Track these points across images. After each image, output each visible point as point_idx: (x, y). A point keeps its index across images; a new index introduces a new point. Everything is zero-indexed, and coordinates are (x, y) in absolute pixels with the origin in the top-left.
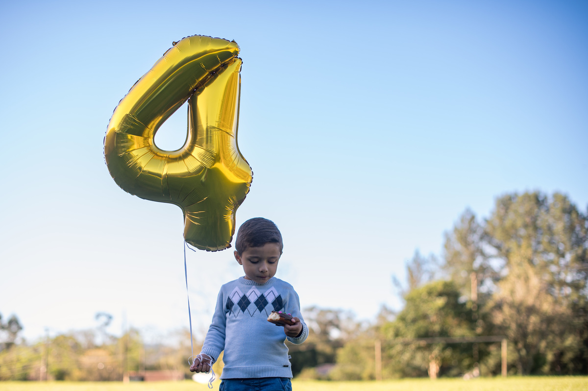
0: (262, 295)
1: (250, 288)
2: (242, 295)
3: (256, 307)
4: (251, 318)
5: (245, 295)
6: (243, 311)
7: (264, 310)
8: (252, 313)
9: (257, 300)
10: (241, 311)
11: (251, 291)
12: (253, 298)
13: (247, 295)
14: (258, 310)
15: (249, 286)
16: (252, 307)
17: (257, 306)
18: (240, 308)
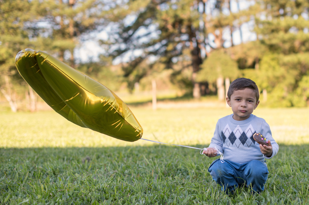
0: (244, 132)
1: (236, 127)
4: (237, 149)
5: (232, 132)
6: (233, 144)
7: (245, 144)
8: (238, 145)
9: (241, 136)
10: (231, 143)
11: (236, 129)
12: (238, 135)
13: (234, 132)
14: (241, 143)
15: (235, 125)
16: (238, 141)
17: (241, 141)
18: (230, 142)
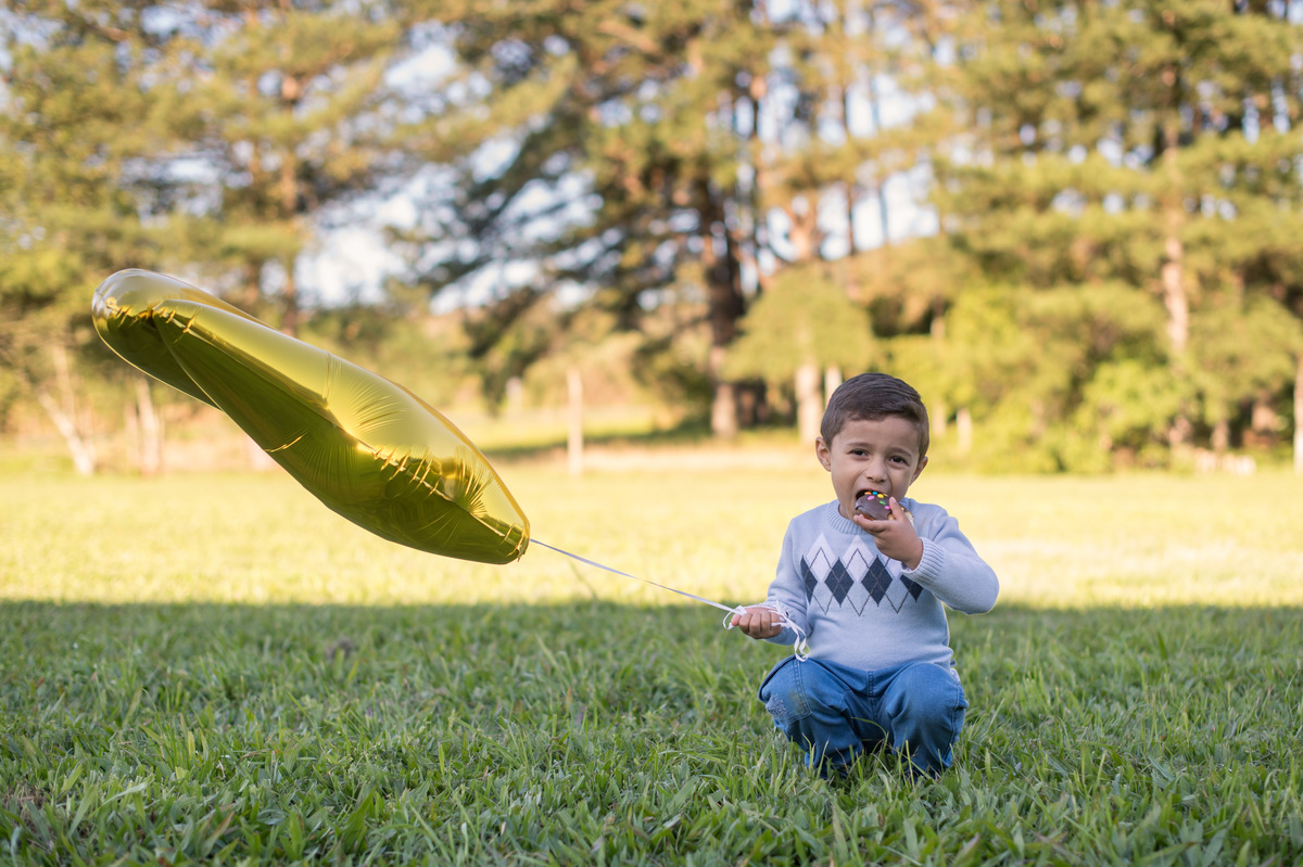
0: (878, 560)
1: (849, 542)
2: (833, 561)
3: (867, 594)
4: (858, 618)
5: (839, 562)
6: (840, 601)
7: (884, 599)
8: (859, 607)
9: (868, 575)
10: (834, 600)
11: (852, 548)
12: (857, 571)
13: (845, 561)
14: (871, 599)
15: (848, 536)
16: (857, 592)
17: (869, 589)
18: (831, 593)
